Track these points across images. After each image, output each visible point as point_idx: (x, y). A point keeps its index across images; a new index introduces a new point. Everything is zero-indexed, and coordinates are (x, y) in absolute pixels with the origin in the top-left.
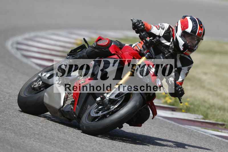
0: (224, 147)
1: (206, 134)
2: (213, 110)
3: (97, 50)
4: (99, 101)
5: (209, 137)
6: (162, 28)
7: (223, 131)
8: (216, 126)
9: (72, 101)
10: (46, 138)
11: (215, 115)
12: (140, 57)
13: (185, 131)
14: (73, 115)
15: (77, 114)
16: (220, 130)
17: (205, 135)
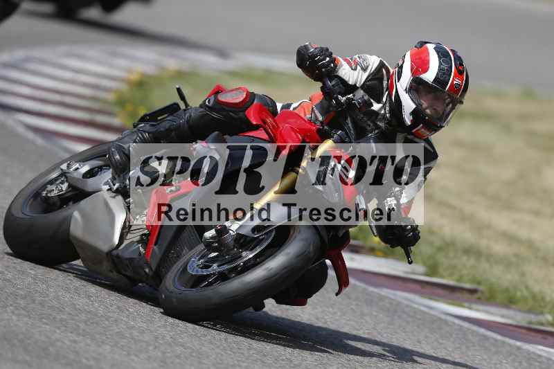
0: (474, 346)
1: (432, 312)
2: (451, 254)
3: (215, 115)
4: (212, 238)
5: (440, 319)
6: (362, 69)
7: (474, 306)
8: (458, 295)
9: (143, 235)
10: (43, 306)
11: (454, 267)
12: (319, 139)
13: (381, 304)
14: (143, 269)
15: (154, 266)
16: (466, 304)
17: (428, 314)
